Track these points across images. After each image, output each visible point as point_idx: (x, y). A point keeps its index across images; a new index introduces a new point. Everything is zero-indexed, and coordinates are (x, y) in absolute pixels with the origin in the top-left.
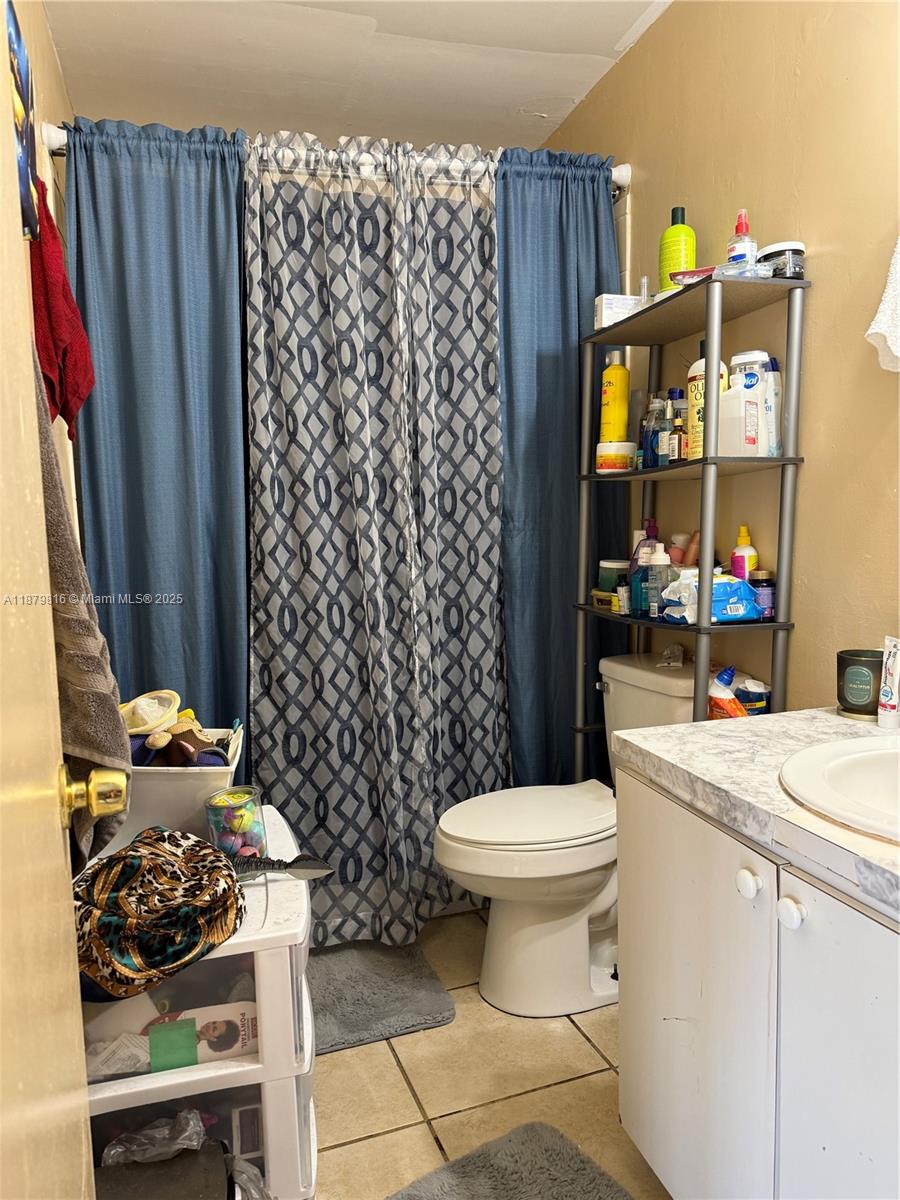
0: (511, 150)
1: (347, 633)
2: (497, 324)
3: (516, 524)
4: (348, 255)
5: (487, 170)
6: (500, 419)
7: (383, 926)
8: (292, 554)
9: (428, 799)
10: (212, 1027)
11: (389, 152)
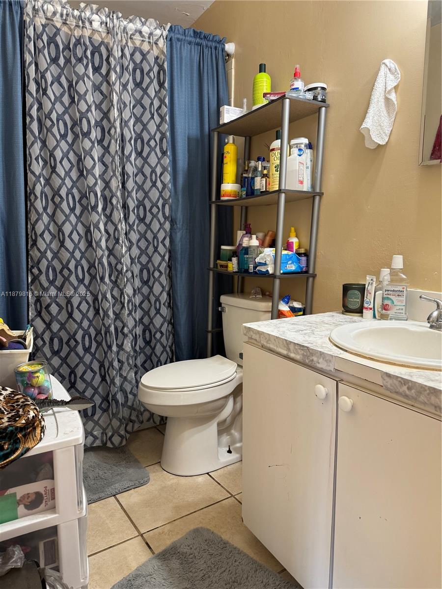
0: (175, 26)
1: (87, 282)
2: (167, 118)
3: (178, 226)
4: (86, 71)
5: (162, 35)
6: (169, 169)
7: (108, 438)
8: (54, 237)
9: (132, 370)
10: (26, 497)
11: (109, 16)
